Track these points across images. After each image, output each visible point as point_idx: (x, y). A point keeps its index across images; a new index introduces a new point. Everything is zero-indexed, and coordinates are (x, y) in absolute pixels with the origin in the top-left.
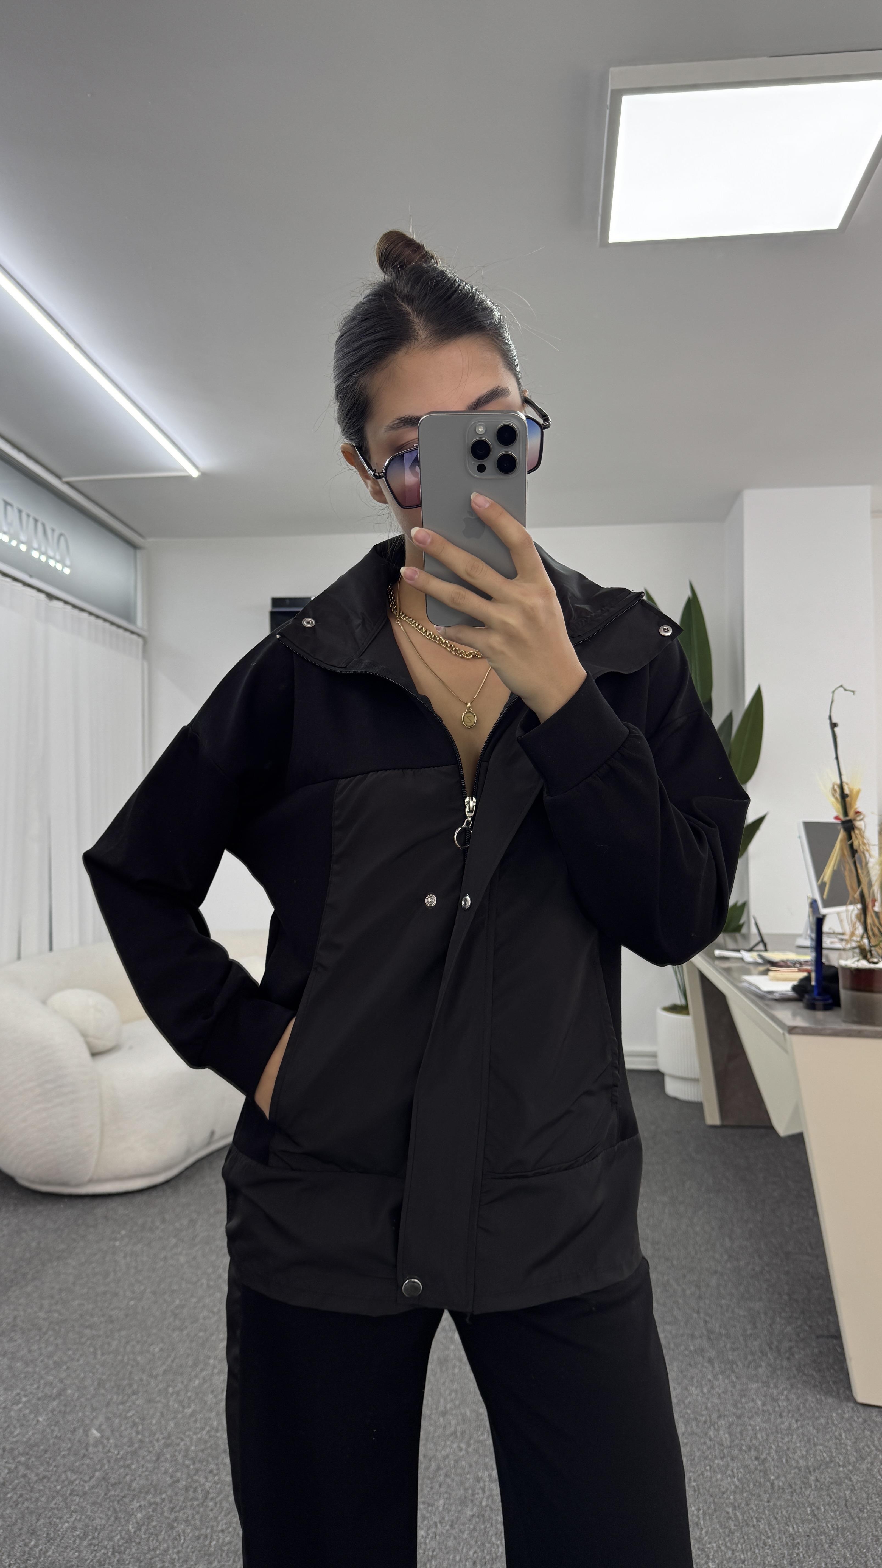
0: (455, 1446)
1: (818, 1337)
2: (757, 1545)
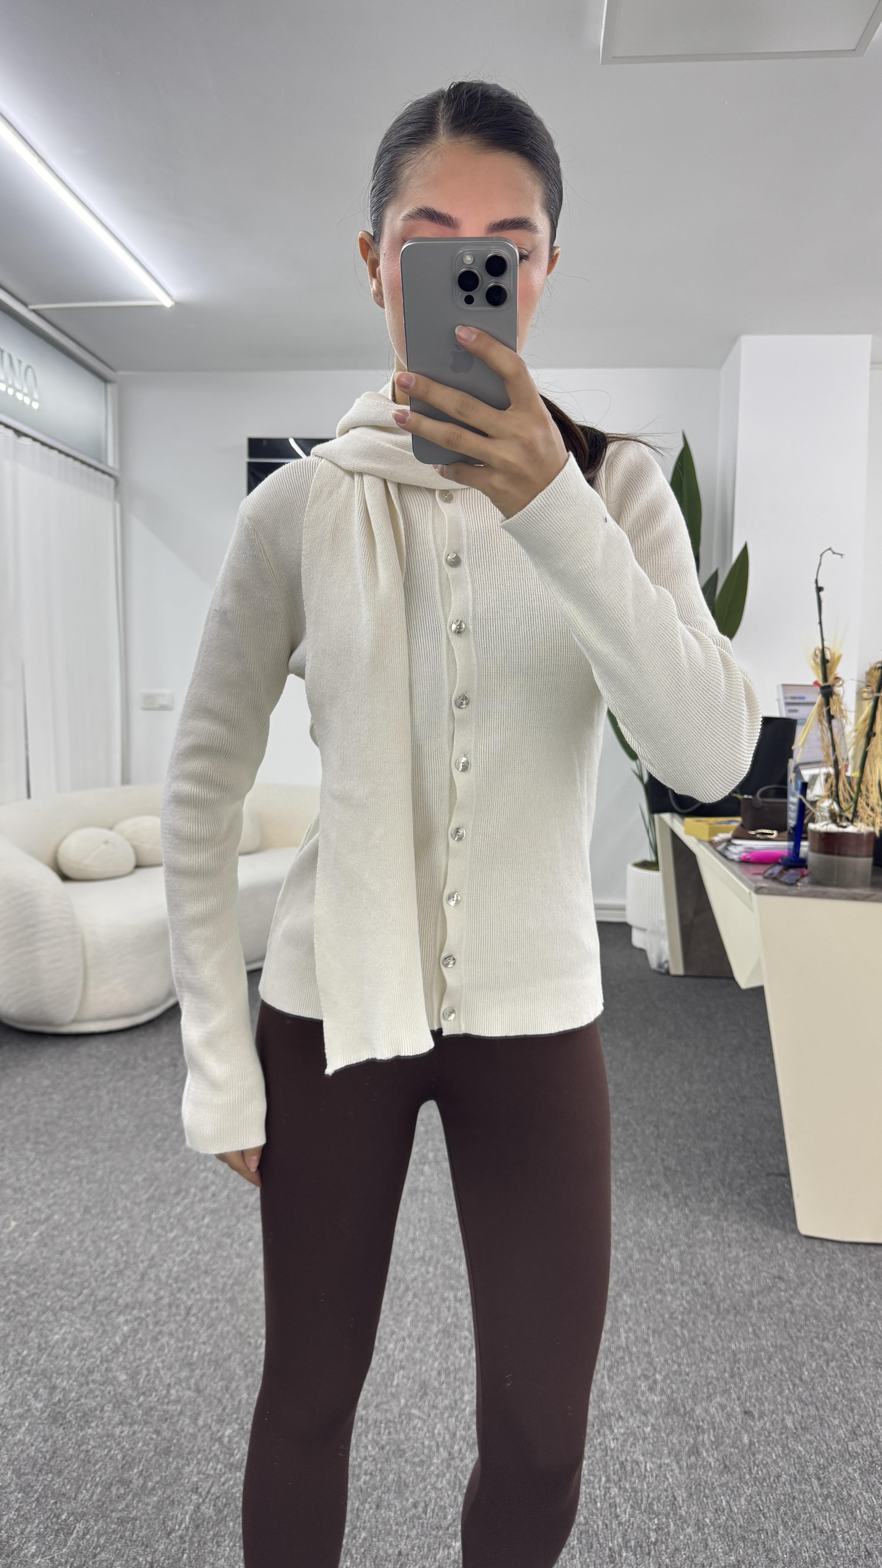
0: (423, 1269)
1: (768, 1175)
2: (702, 1360)
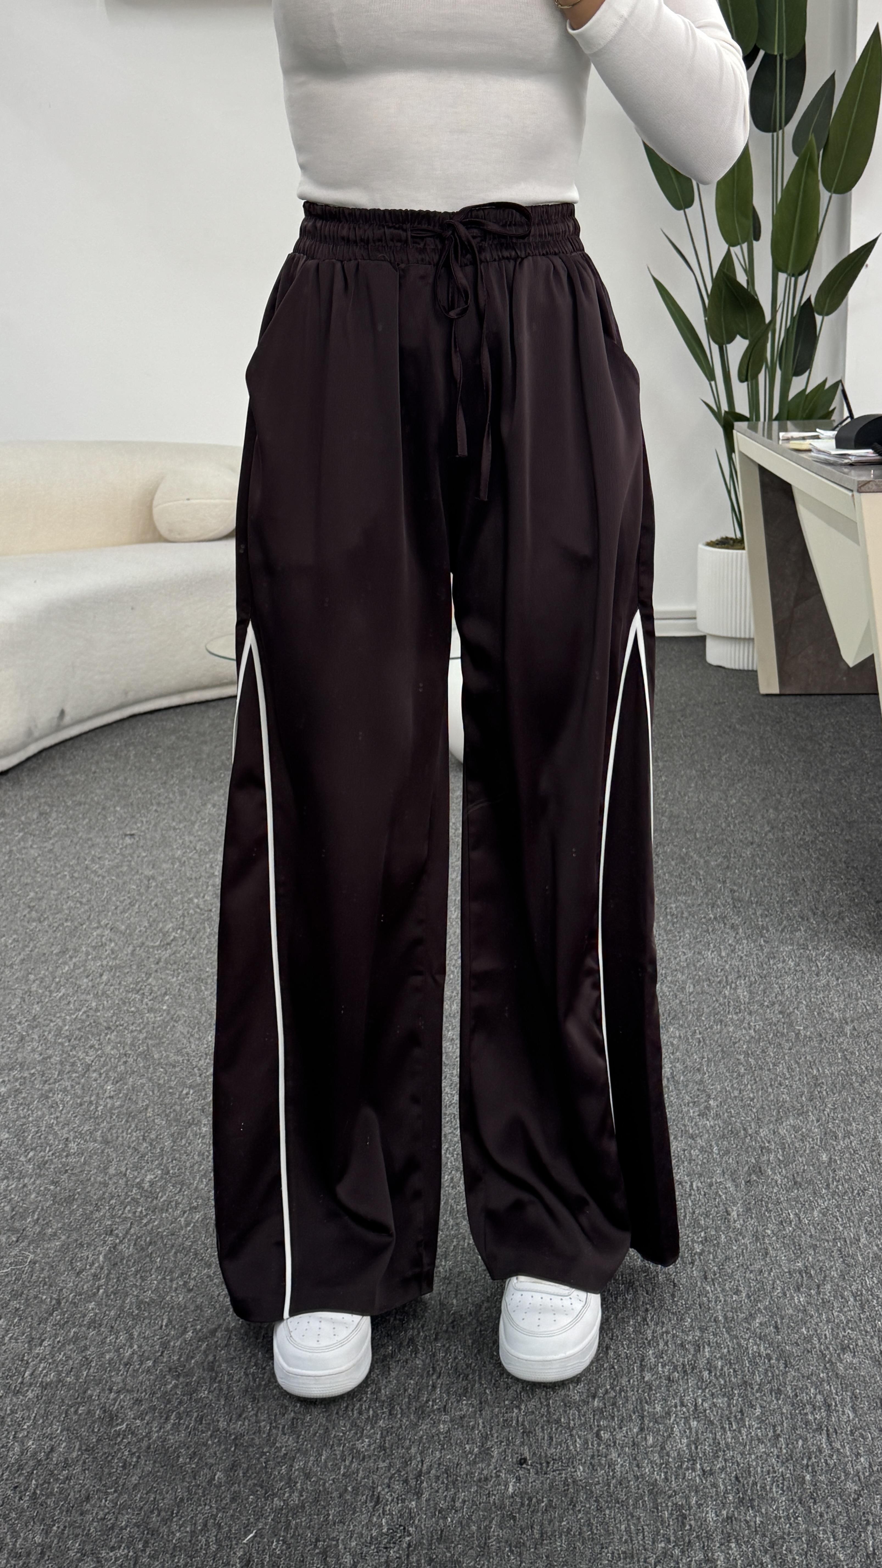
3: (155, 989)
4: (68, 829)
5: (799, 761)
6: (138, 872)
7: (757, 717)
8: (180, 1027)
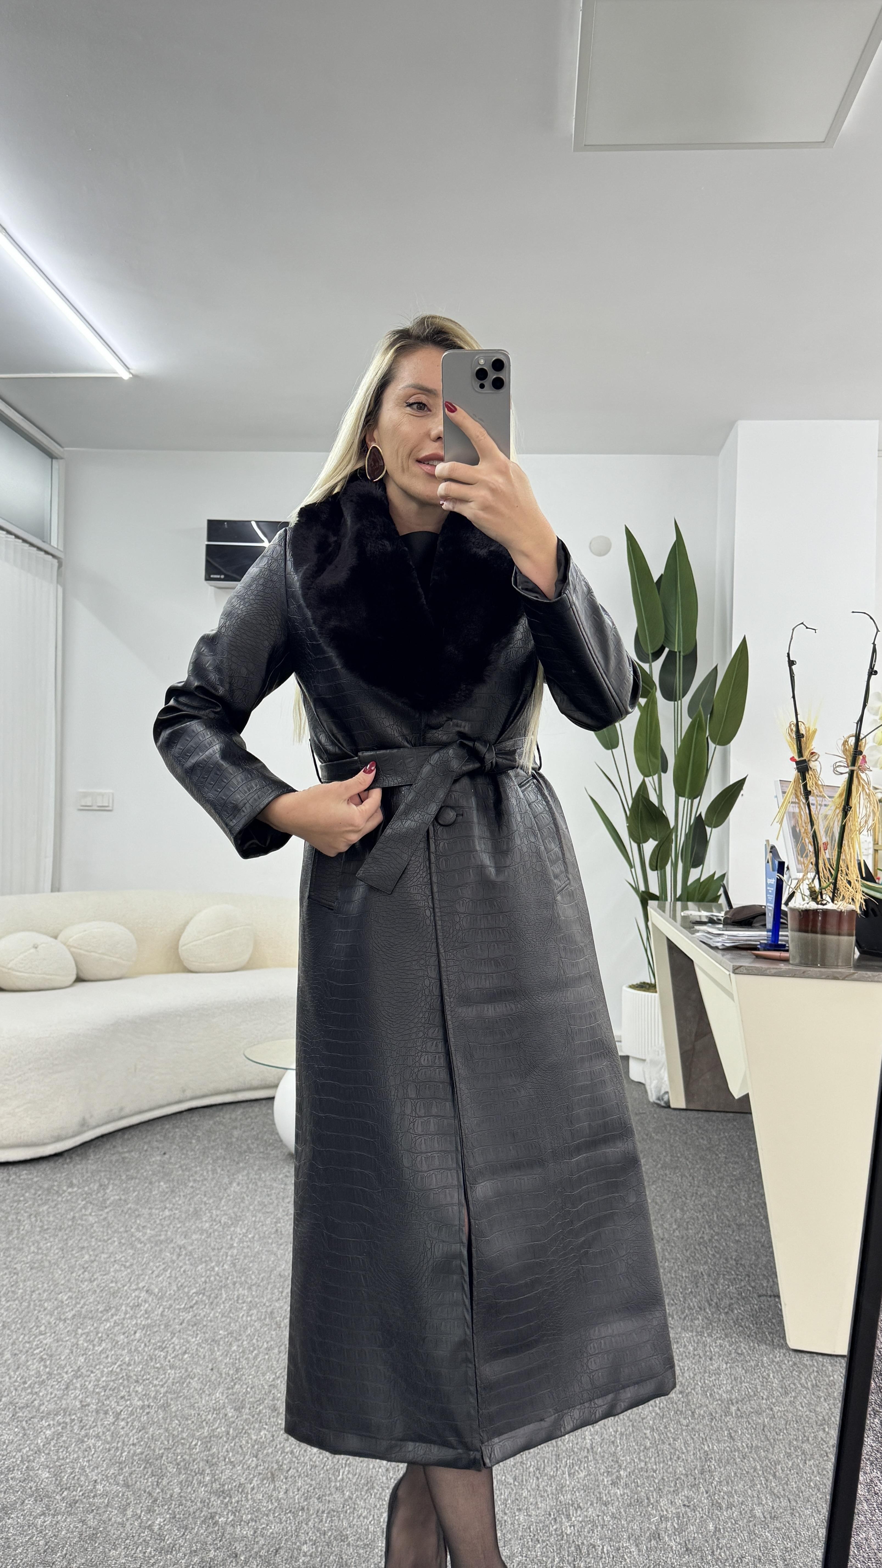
1: (759, 1296)
3: (177, 1348)
4: (120, 1199)
5: (701, 1168)
6: (172, 1241)
7: (668, 1128)
8: (194, 1384)
